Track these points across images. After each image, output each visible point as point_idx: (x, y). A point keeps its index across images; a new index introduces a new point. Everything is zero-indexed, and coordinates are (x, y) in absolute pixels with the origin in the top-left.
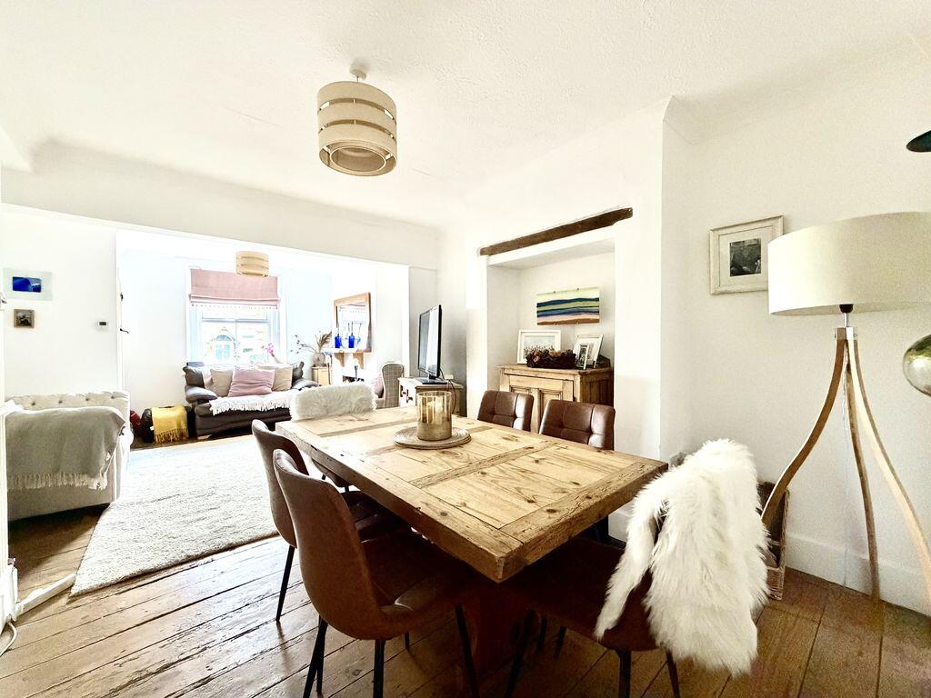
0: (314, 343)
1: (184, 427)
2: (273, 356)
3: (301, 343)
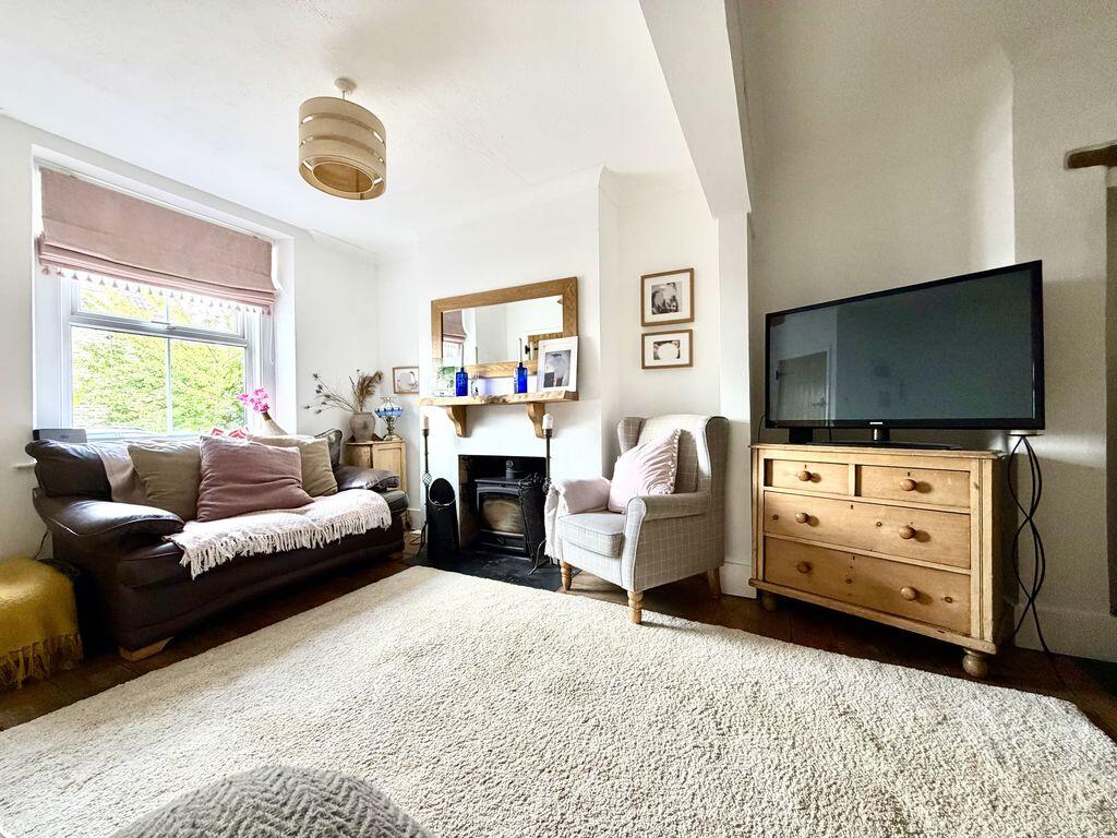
0: (348, 393)
1: (67, 629)
2: (267, 417)
3: (325, 391)
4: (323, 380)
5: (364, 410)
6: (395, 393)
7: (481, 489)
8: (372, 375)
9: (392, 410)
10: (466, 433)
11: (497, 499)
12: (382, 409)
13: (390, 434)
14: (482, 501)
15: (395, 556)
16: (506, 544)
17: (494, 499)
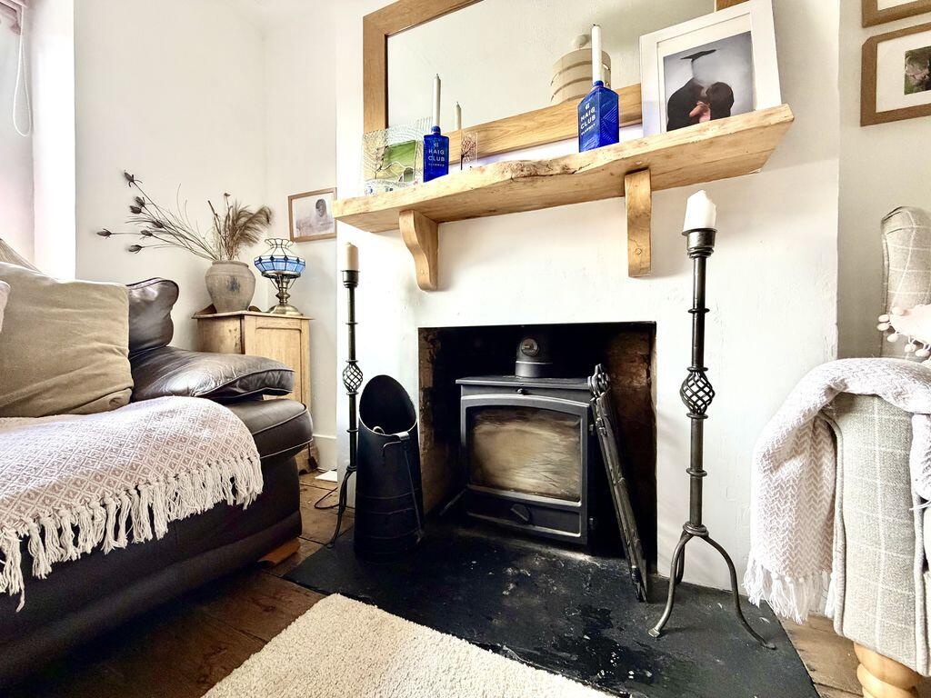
4: (146, 189)
5: (236, 259)
6: (293, 239)
7: (469, 399)
8: (254, 209)
9: (286, 259)
10: (437, 281)
11: (510, 420)
12: (266, 258)
13: (282, 304)
14: (472, 423)
15: (275, 557)
16: (532, 522)
17: (502, 421)
